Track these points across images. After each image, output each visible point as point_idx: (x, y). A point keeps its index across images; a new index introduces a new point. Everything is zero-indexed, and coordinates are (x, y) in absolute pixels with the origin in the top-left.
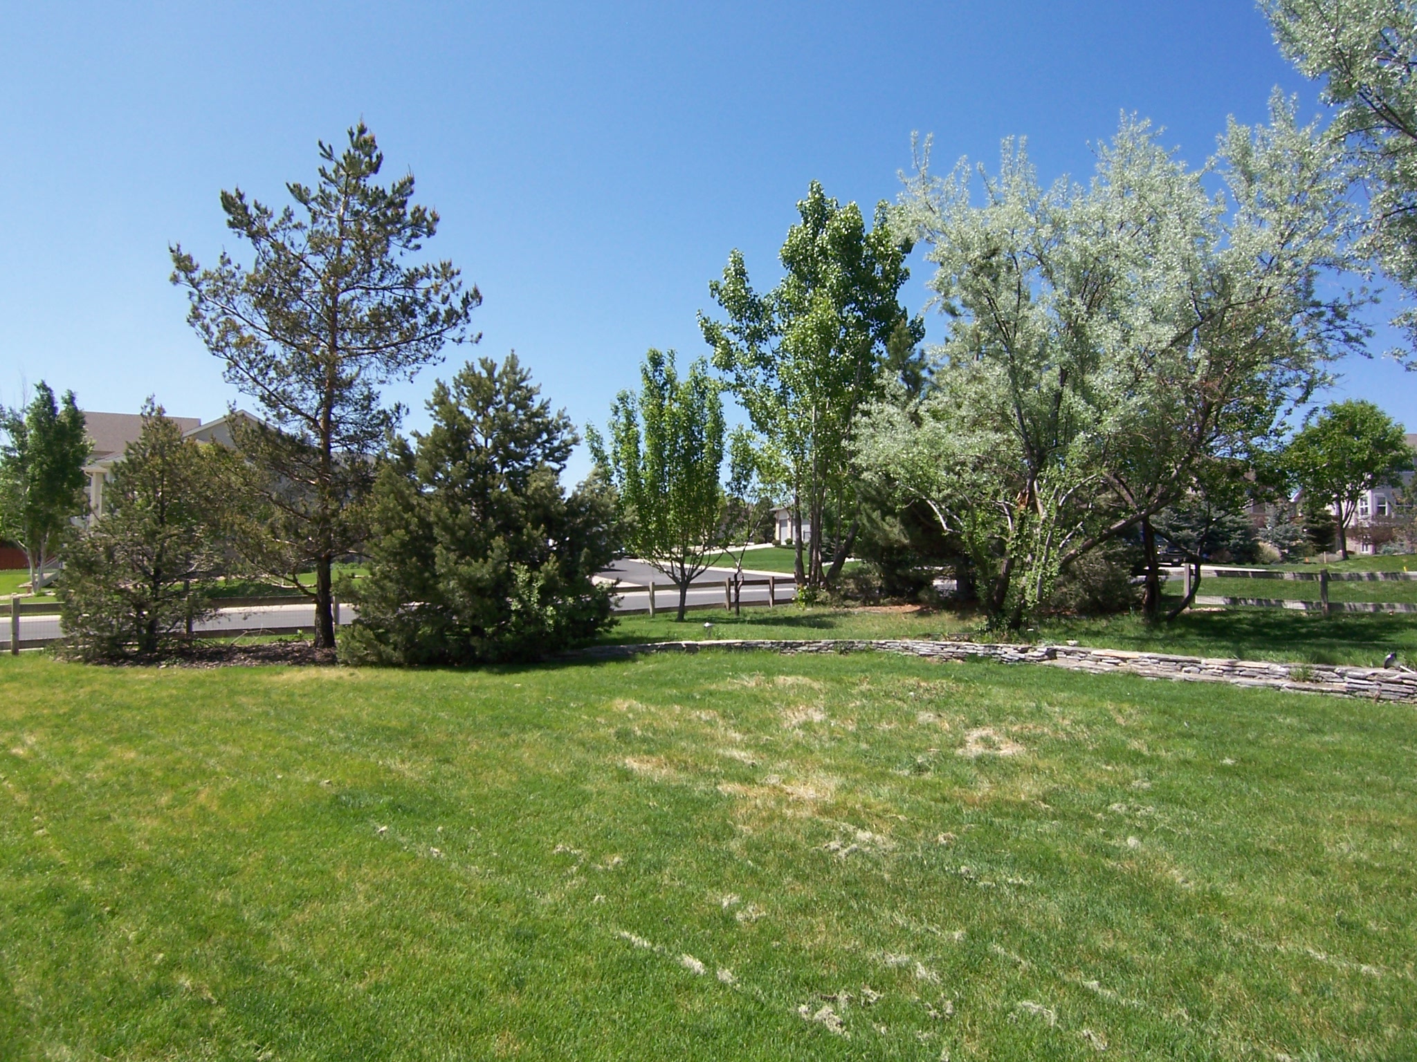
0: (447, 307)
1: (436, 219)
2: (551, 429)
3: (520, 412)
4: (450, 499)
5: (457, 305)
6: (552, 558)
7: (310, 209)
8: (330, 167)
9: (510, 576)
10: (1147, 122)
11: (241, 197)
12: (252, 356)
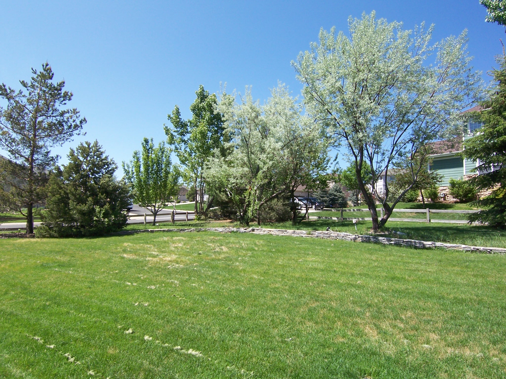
0: (75, 123)
1: (72, 95)
2: (108, 164)
3: (98, 159)
4: (75, 185)
5: (78, 123)
6: (107, 204)
7: (28, 90)
8: (35, 76)
9: (94, 210)
10: (284, 84)
11: (4, 86)
12: (7, 138)
